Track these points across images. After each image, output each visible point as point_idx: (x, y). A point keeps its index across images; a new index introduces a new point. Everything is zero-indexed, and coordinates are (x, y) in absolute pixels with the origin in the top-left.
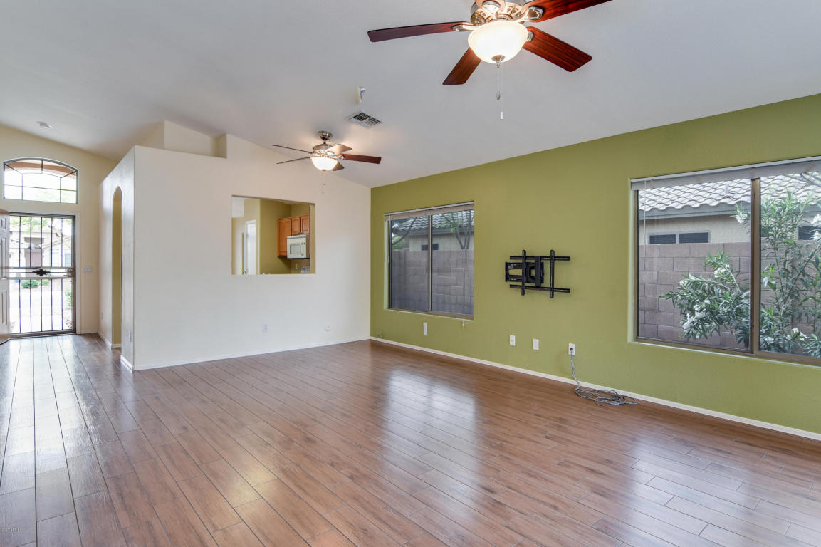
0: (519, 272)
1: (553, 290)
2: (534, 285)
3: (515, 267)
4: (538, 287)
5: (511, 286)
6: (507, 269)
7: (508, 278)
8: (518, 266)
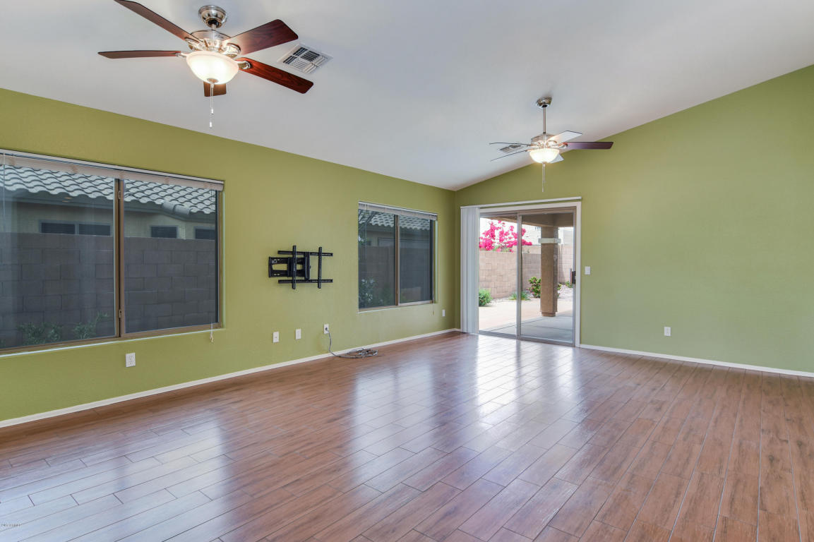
0: (283, 267)
1: (319, 281)
2: (303, 278)
3: (279, 263)
4: (308, 280)
5: (280, 281)
6: (270, 265)
7: (272, 273)
8: (282, 261)
